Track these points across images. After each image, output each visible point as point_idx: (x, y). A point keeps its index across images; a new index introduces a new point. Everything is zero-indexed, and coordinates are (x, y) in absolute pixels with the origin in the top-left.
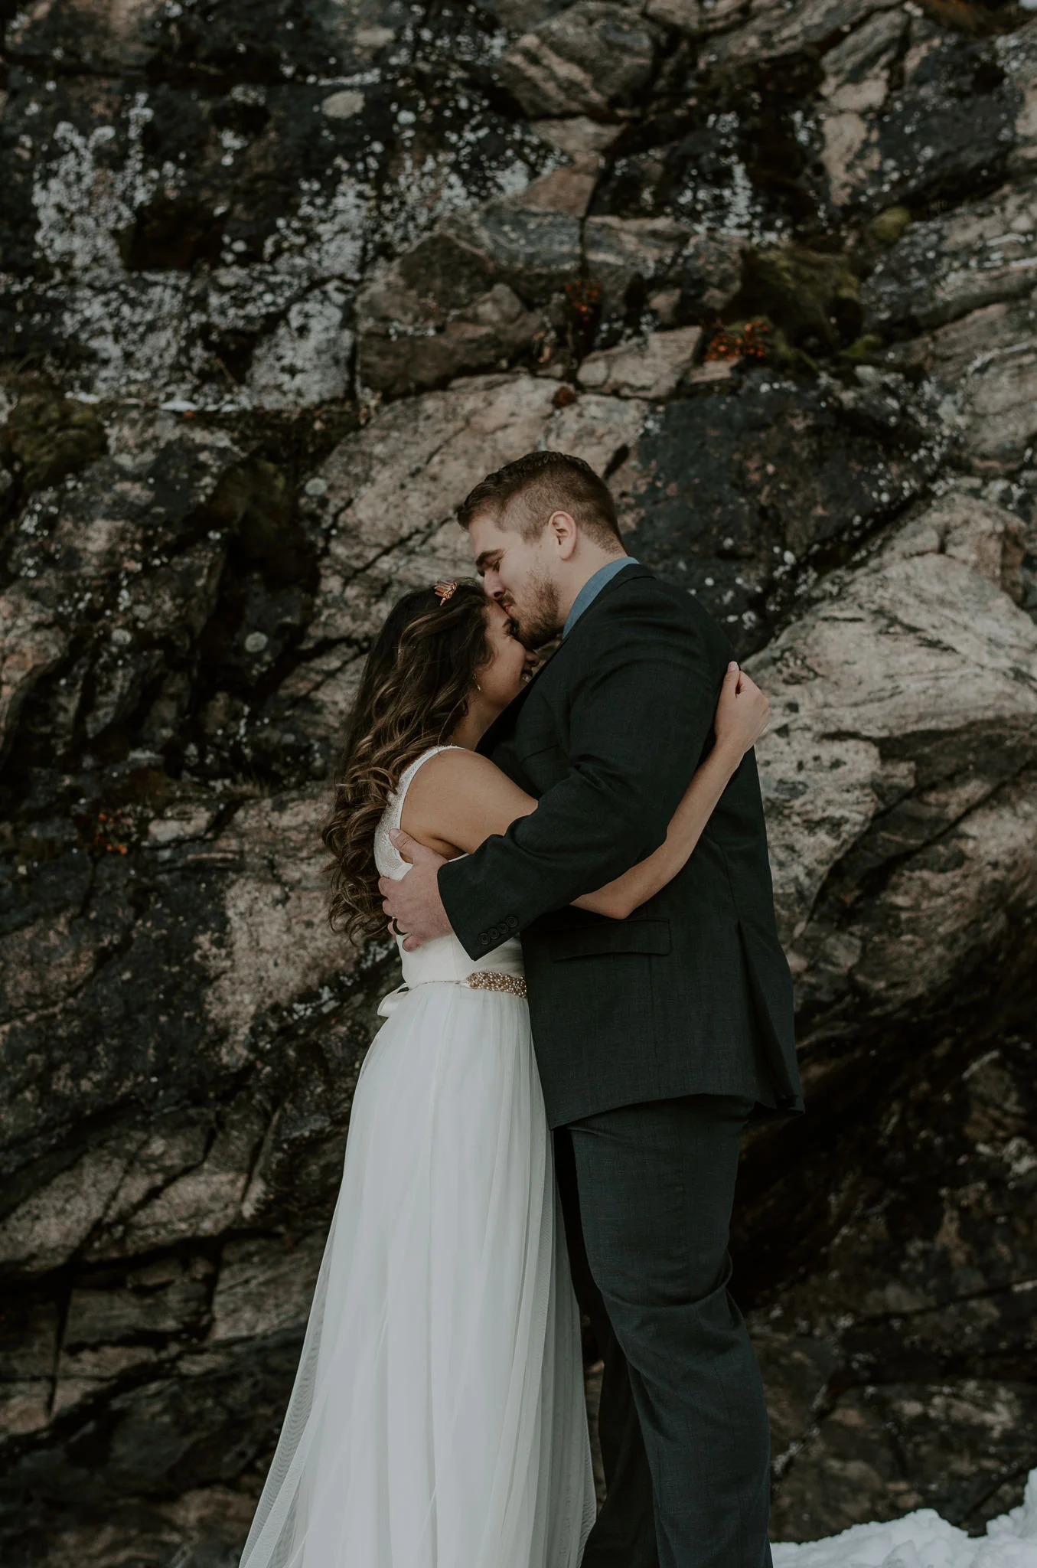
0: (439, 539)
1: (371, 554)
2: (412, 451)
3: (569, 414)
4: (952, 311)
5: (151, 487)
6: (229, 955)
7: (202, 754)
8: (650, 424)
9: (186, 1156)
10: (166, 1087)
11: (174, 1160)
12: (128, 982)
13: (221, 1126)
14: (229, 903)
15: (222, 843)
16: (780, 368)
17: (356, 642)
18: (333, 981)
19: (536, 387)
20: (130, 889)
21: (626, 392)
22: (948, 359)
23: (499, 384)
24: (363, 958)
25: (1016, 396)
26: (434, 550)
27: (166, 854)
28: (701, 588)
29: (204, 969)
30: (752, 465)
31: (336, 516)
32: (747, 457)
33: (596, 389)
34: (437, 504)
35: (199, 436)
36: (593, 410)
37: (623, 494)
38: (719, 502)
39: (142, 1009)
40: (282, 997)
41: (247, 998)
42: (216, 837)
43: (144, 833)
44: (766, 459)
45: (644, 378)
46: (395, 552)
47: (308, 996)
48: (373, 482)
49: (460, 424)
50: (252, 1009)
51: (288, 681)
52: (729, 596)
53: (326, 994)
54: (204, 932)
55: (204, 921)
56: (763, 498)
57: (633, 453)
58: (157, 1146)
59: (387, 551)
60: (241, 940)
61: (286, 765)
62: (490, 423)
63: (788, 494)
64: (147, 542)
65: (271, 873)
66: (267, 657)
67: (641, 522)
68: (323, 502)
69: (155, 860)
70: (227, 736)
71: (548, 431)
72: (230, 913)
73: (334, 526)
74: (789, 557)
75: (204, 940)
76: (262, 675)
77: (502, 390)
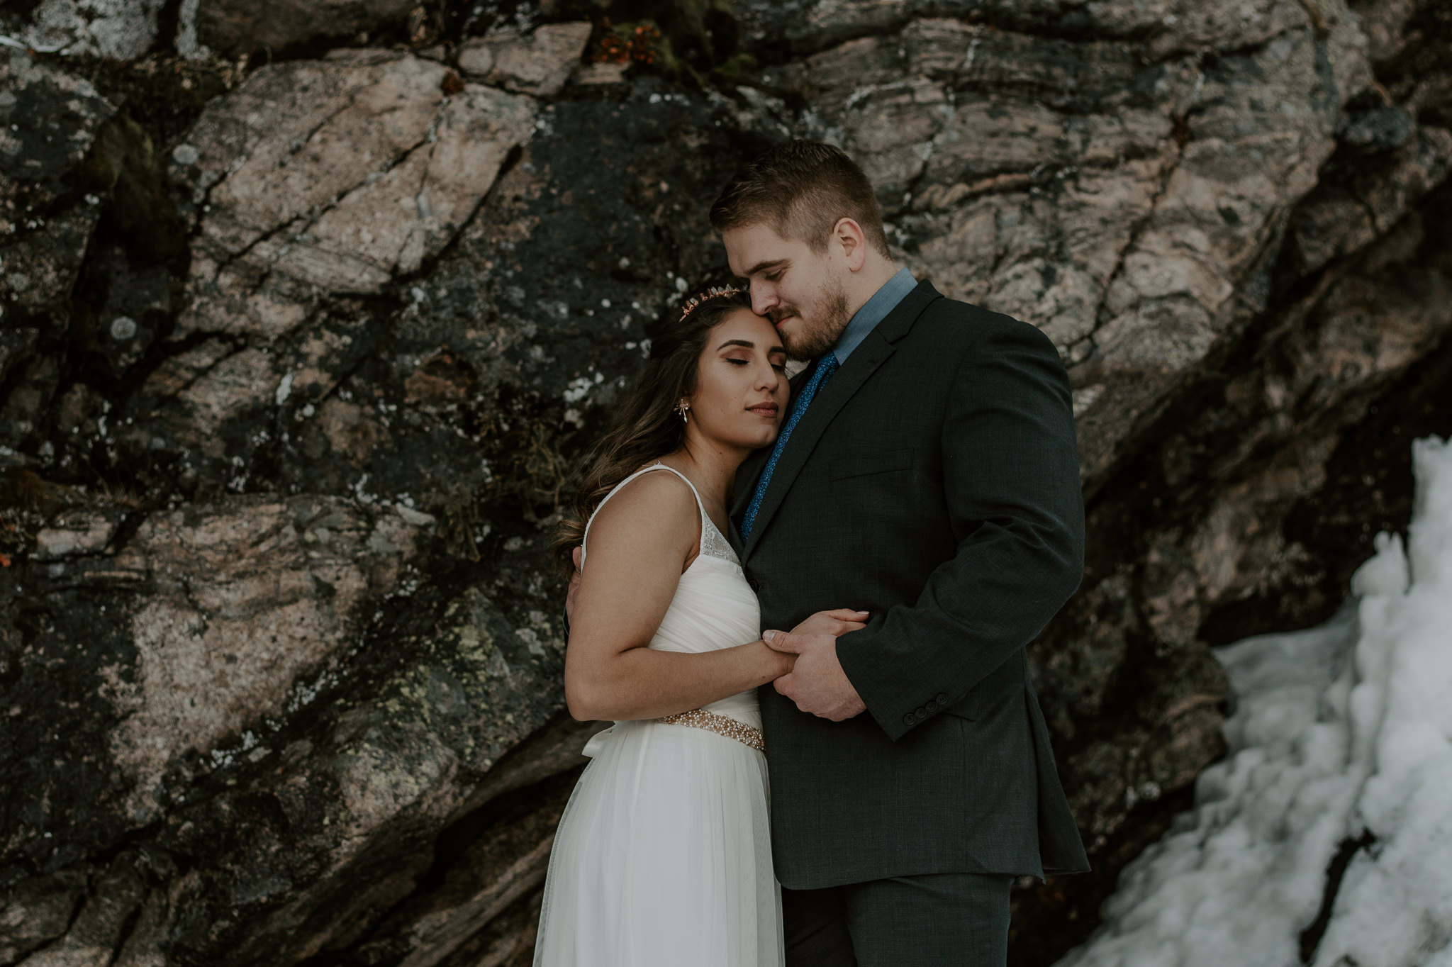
0: (322, 228)
1: (249, 238)
2: (291, 125)
3: (458, 104)
4: (825, 38)
5: (15, 135)
6: (140, 691)
7: (59, 455)
8: (541, 124)
9: (47, 926)
10: (62, 844)
11: (32, 932)
12: (19, 718)
13: (93, 892)
14: (137, 630)
15: (125, 561)
16: (668, 80)
17: (231, 337)
18: (259, 726)
19: (423, 71)
20: (16, 609)
21: (512, 85)
22: (823, 90)
23: (384, 61)
24: (290, 699)
25: (895, 137)
26: (317, 240)
27: (59, 569)
28: (599, 309)
29: (110, 706)
30: (646, 181)
31: (208, 191)
32: (642, 172)
33: (480, 78)
34: (320, 189)
35: (63, 81)
36: (482, 102)
37: (517, 199)
38: (614, 218)
39: (34, 751)
40: (200, 742)
41: (160, 742)
42: (118, 552)
43: (33, 544)
44: (661, 175)
45: (532, 72)
46: (275, 238)
47: (228, 741)
48: (249, 156)
49: (343, 100)
50: (165, 755)
51: (154, 377)
52: (626, 321)
53: (249, 740)
54: (111, 663)
55: (109, 650)
56: (656, 218)
57: (526, 154)
58: (15, 915)
59: (265, 237)
60: (153, 675)
61: (152, 473)
62: (377, 104)
63: (682, 215)
64: (21, 200)
65: (186, 598)
66: (137, 347)
67: (535, 230)
68: (195, 173)
69: (45, 576)
70: (85, 436)
71: (438, 120)
72: (139, 642)
73: (206, 201)
74: (681, 284)
75: (110, 672)
76: (130, 367)
77: (387, 67)
